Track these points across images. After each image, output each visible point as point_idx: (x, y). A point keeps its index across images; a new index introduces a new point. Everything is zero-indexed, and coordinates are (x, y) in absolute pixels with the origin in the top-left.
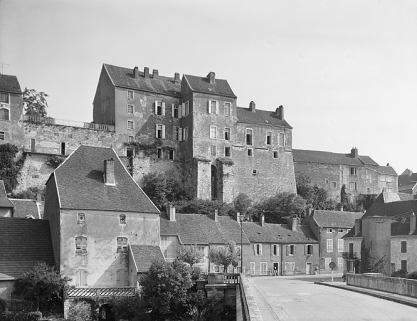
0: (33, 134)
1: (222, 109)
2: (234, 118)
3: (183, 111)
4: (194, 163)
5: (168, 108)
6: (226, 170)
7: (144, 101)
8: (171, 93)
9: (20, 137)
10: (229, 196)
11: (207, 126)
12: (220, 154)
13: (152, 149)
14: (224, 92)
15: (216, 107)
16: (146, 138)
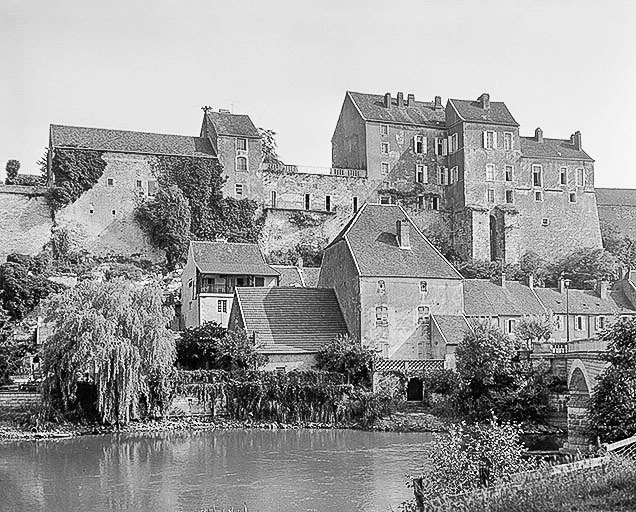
0: (273, 186)
1: (501, 142)
2: (516, 153)
3: (449, 145)
4: (468, 213)
5: (431, 143)
6: (509, 221)
7: (401, 137)
8: (433, 124)
9: (259, 190)
10: (513, 255)
11: (482, 164)
12: (499, 200)
13: (411, 197)
14: (503, 119)
15: (493, 139)
16: (403, 184)
